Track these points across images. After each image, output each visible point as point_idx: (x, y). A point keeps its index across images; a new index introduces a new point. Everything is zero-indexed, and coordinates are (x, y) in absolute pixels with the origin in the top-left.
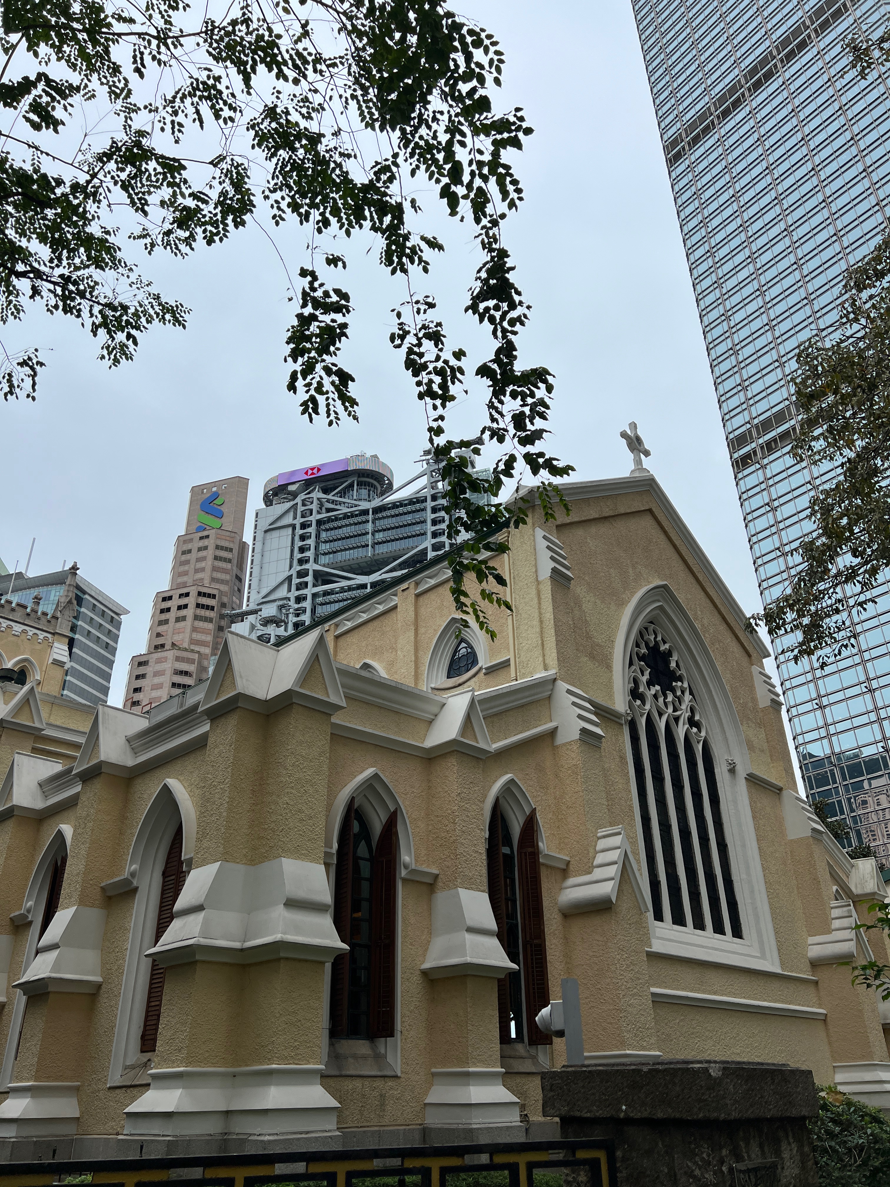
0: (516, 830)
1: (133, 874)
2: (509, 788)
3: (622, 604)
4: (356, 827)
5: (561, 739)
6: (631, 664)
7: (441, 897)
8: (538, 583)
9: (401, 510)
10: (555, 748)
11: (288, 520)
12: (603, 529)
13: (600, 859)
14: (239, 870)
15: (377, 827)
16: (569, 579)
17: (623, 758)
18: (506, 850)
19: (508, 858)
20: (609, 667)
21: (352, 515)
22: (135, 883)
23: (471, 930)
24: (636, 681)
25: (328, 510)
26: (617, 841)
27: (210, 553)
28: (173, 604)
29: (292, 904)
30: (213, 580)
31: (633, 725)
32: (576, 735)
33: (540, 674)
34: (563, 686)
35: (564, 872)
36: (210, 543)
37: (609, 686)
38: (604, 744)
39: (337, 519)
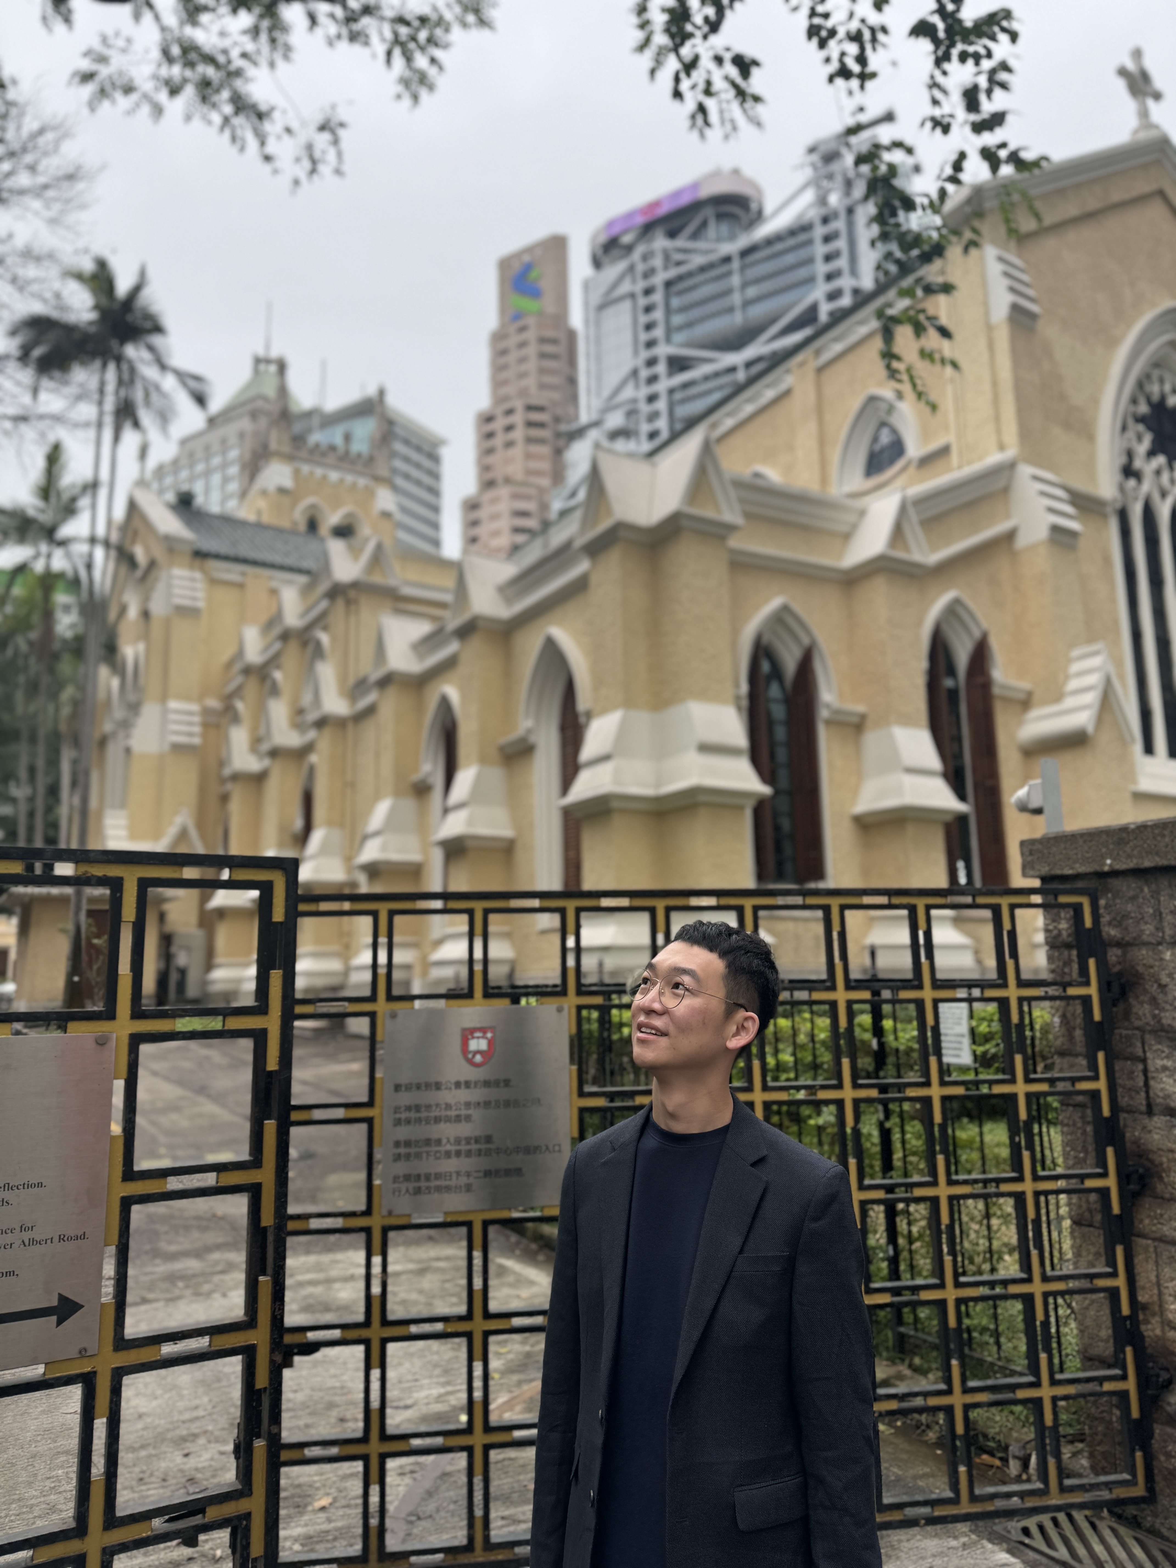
0: (962, 657)
1: (529, 731)
2: (953, 611)
3: (1113, 343)
4: (766, 667)
5: (1022, 541)
6: (1124, 428)
7: (871, 739)
8: (989, 328)
9: (779, 246)
10: (1014, 555)
11: (626, 287)
12: (1088, 233)
13: (1073, 684)
14: (642, 718)
15: (790, 663)
16: (1033, 316)
17: (1107, 560)
18: (949, 683)
19: (953, 694)
20: (1090, 437)
21: (710, 266)
22: (533, 739)
23: (910, 770)
24: (1130, 454)
25: (679, 264)
26: (1097, 661)
27: (532, 350)
28: (498, 425)
29: (706, 748)
30: (542, 386)
31: (1123, 516)
32: (1042, 533)
33: (994, 458)
34: (1025, 471)
35: (1026, 703)
36: (531, 335)
37: (1090, 465)
38: (1082, 543)
39: (690, 274)
